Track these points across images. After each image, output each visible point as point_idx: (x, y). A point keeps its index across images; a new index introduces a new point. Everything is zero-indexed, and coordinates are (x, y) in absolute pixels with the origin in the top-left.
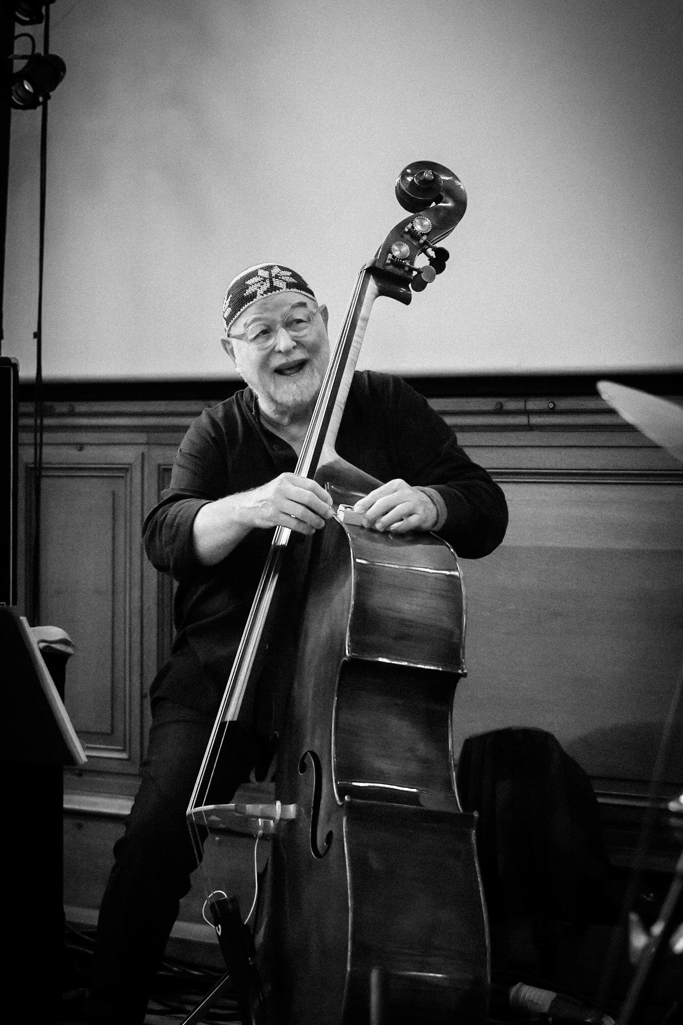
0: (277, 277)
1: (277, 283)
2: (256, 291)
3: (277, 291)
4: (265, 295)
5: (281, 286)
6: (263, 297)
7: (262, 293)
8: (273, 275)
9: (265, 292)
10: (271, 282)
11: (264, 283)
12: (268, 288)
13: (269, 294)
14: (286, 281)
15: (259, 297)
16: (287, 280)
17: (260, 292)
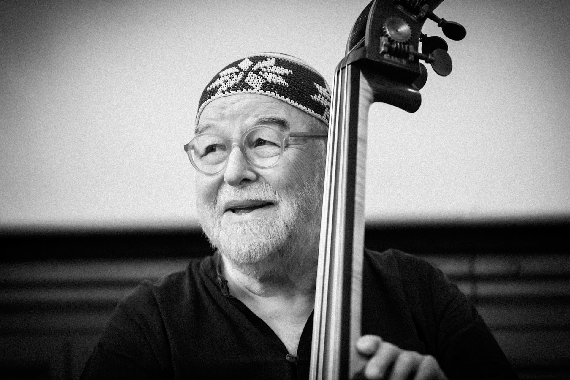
0: (257, 72)
1: (251, 79)
2: (220, 85)
3: (244, 90)
4: (227, 93)
5: (252, 85)
6: (224, 95)
7: (225, 89)
8: (255, 68)
9: (229, 89)
10: (245, 77)
11: (235, 76)
12: (235, 85)
13: (233, 92)
14: (266, 79)
15: (219, 94)
16: (268, 78)
17: (224, 87)
